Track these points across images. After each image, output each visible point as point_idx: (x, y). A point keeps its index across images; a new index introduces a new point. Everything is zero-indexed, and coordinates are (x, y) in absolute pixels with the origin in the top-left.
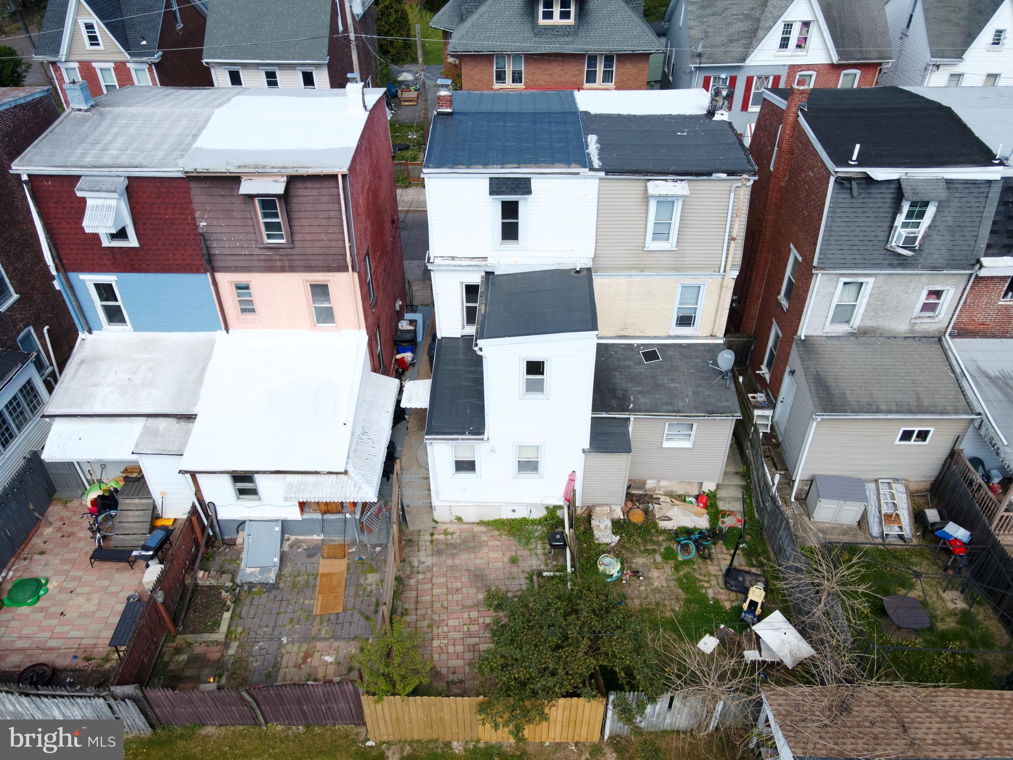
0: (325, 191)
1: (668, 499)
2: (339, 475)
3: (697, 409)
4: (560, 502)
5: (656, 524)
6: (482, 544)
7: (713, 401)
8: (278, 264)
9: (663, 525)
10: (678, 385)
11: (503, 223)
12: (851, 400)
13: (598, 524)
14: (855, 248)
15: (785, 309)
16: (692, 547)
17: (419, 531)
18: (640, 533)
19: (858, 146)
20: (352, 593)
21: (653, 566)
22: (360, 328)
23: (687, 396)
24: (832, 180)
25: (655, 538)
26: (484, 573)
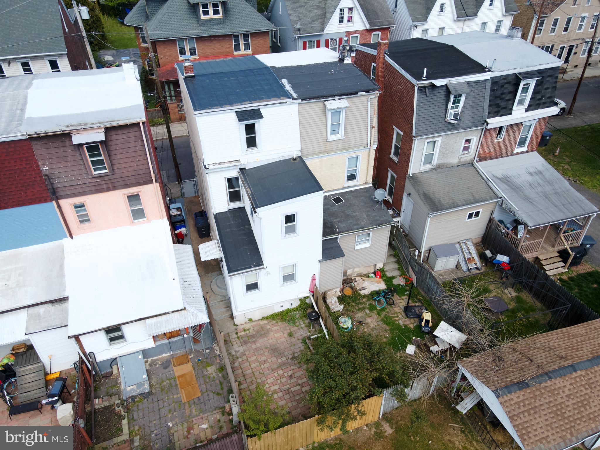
0: (131, 135)
1: (359, 278)
2: (180, 312)
3: (372, 224)
4: (307, 293)
5: (359, 293)
6: (268, 331)
7: (378, 218)
8: (105, 186)
9: (362, 292)
10: (357, 213)
11: (247, 138)
12: (444, 203)
13: (330, 301)
14: (431, 123)
15: (396, 162)
16: (383, 300)
17: (228, 334)
18: (353, 300)
19: (425, 69)
20: (202, 382)
21: (366, 316)
22: (163, 218)
23: (364, 218)
24: (416, 89)
25: (361, 301)
26: (276, 347)
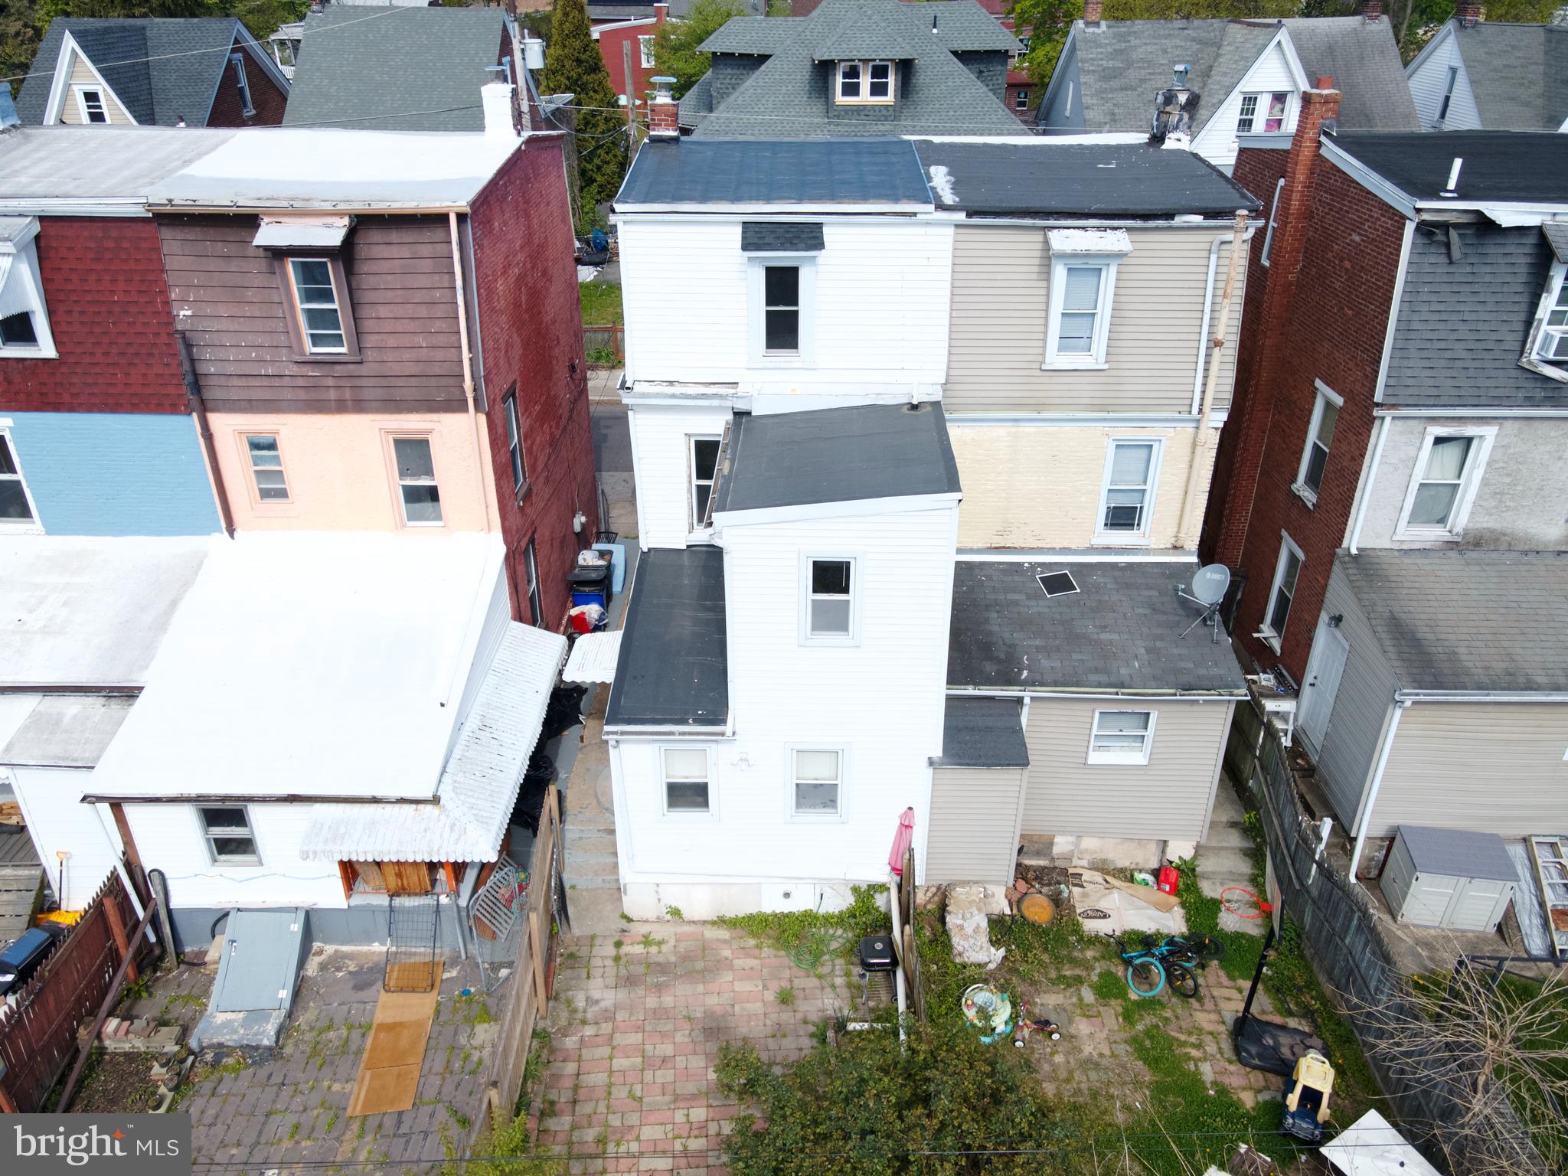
0: (425, 250)
1: (1098, 877)
2: (421, 807)
3: (1159, 680)
4: (881, 874)
5: (1078, 924)
6: (720, 965)
7: (1190, 665)
8: (332, 394)
9: (1091, 926)
10: (1116, 637)
11: (768, 312)
12: (1470, 665)
13: (960, 922)
14: (1458, 364)
15: (1310, 505)
16: (1158, 972)
17: (593, 937)
18: (1046, 943)
19: (1458, 163)
20: (439, 1065)
21: (1078, 1011)
22: (489, 529)
23: (1136, 657)
24: (1409, 229)
25: (1076, 954)
26: (722, 1025)
